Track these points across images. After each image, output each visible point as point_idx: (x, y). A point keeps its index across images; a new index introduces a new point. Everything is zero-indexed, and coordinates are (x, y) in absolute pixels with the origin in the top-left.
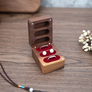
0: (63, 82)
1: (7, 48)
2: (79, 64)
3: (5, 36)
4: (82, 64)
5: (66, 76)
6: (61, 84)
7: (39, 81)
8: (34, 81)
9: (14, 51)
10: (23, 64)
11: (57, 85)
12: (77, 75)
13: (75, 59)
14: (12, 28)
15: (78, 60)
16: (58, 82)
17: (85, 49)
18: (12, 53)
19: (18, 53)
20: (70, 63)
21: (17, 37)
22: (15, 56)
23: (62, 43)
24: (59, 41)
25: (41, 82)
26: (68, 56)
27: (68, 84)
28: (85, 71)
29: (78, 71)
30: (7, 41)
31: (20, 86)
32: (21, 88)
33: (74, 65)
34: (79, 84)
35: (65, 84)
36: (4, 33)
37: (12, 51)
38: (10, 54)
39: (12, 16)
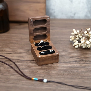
0: (66, 77)
1: (14, 48)
2: (81, 62)
3: (13, 39)
4: (83, 62)
5: (69, 71)
6: (64, 78)
7: (43, 76)
8: (38, 75)
9: (21, 51)
10: (29, 61)
11: (61, 79)
12: (79, 70)
13: (76, 57)
14: (20, 33)
15: (80, 59)
16: (62, 77)
17: (75, 45)
18: (19, 52)
19: (24, 53)
20: (72, 61)
21: (24, 40)
22: (21, 55)
23: (65, 45)
24: (61, 44)
25: (45, 77)
26: (70, 55)
27: (71, 78)
28: (87, 68)
29: (80, 68)
30: (15, 43)
31: (34, 79)
32: (35, 80)
33: (76, 63)
34: (82, 78)
35: (68, 78)
36: (13, 37)
37: (19, 51)
38: (17, 53)
39: (20, 25)
